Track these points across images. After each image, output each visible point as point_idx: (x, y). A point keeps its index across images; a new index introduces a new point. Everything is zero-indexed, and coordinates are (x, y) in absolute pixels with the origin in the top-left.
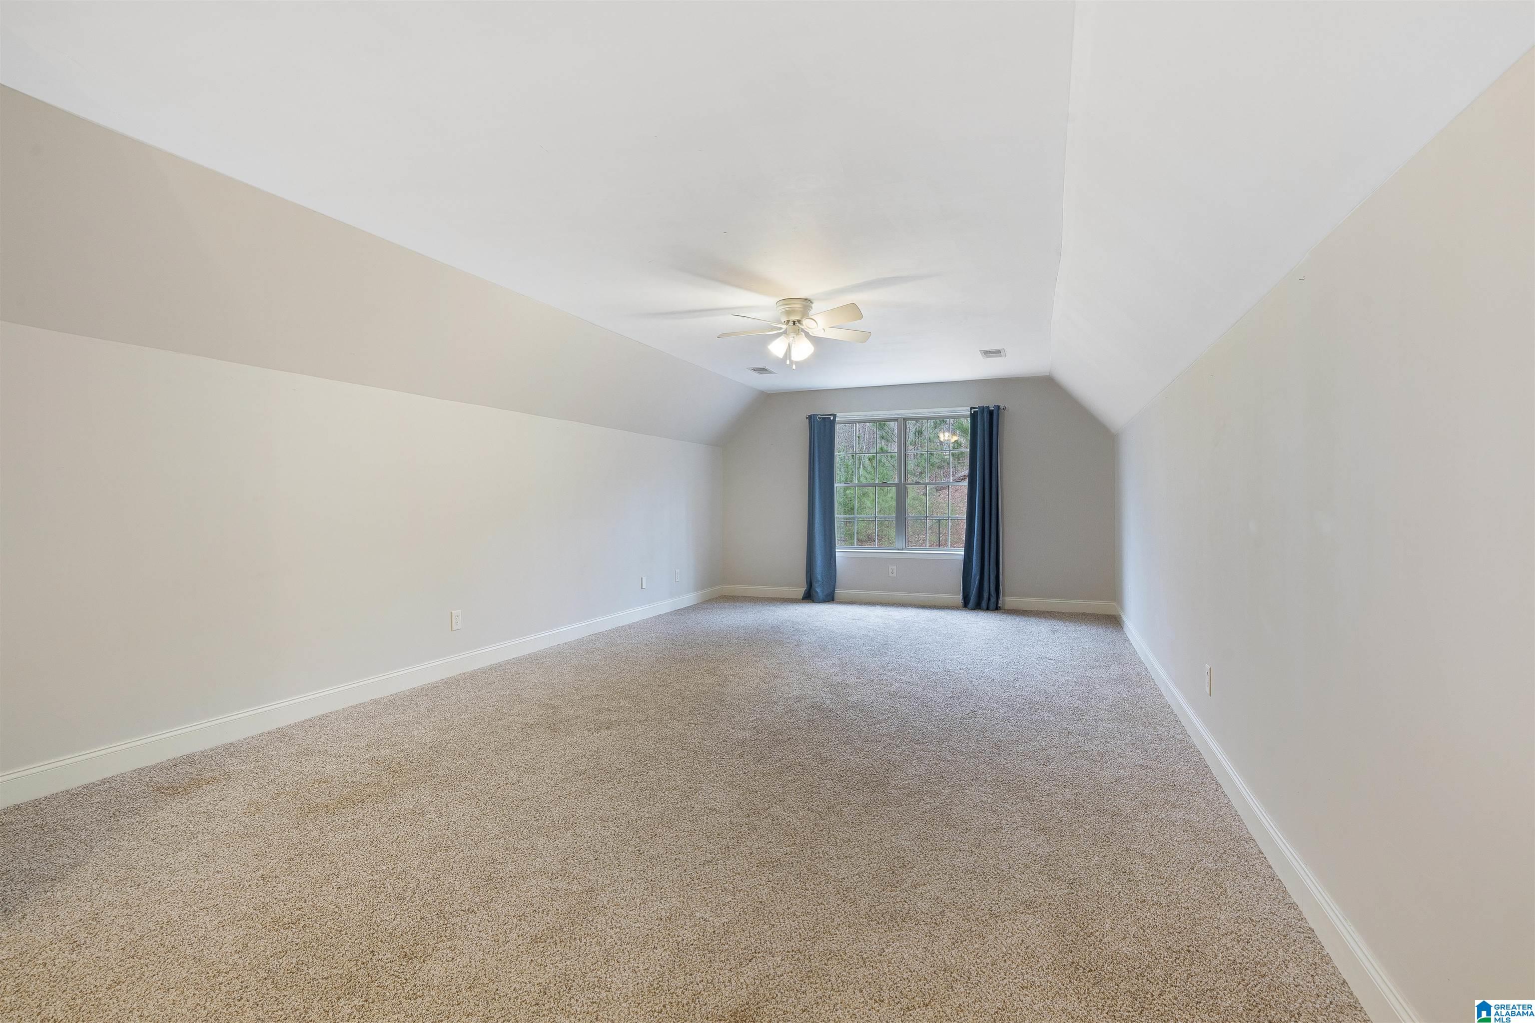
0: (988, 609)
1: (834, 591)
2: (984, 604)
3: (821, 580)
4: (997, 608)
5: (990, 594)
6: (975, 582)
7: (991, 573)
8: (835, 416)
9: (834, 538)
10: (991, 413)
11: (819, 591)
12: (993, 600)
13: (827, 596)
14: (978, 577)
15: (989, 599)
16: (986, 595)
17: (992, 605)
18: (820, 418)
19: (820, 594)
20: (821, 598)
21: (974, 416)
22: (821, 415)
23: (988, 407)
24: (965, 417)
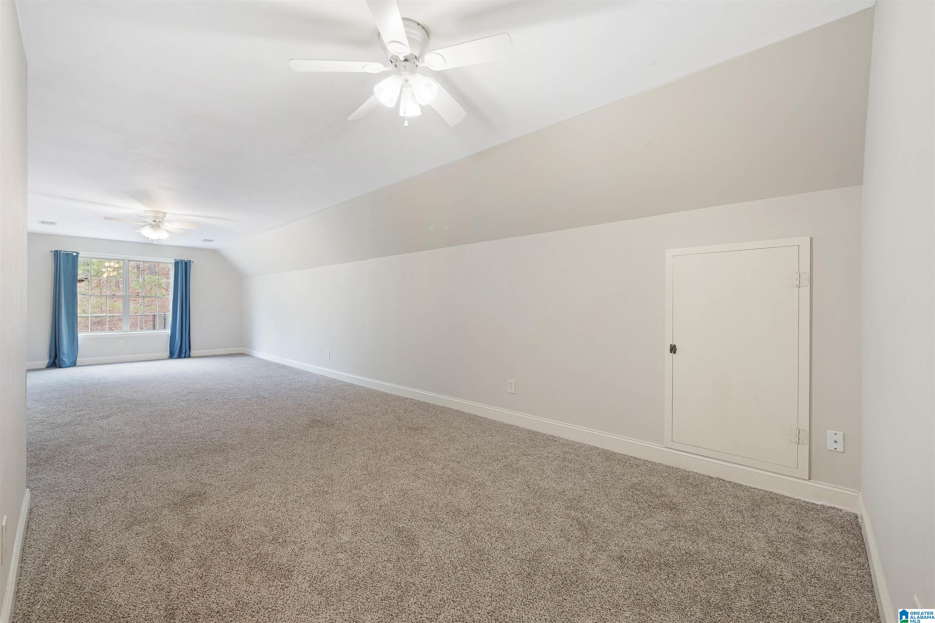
0: (185, 357)
1: (76, 359)
2: (183, 355)
3: (66, 353)
4: (189, 357)
5: (186, 350)
6: (177, 345)
7: (186, 340)
8: (78, 253)
9: (76, 327)
10: (186, 263)
11: (66, 361)
12: (188, 353)
13: (72, 363)
14: (179, 343)
15: (185, 353)
16: (184, 351)
17: (187, 355)
18: (63, 253)
19: (67, 362)
20: (68, 364)
21: (177, 264)
22: (65, 251)
23: (184, 260)
24: (171, 263)
